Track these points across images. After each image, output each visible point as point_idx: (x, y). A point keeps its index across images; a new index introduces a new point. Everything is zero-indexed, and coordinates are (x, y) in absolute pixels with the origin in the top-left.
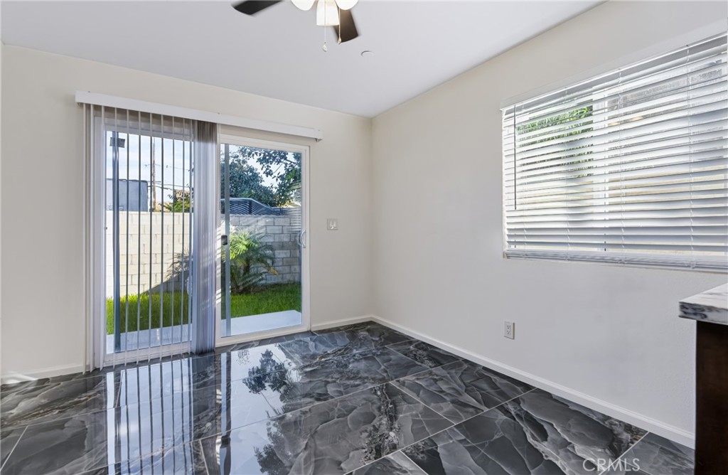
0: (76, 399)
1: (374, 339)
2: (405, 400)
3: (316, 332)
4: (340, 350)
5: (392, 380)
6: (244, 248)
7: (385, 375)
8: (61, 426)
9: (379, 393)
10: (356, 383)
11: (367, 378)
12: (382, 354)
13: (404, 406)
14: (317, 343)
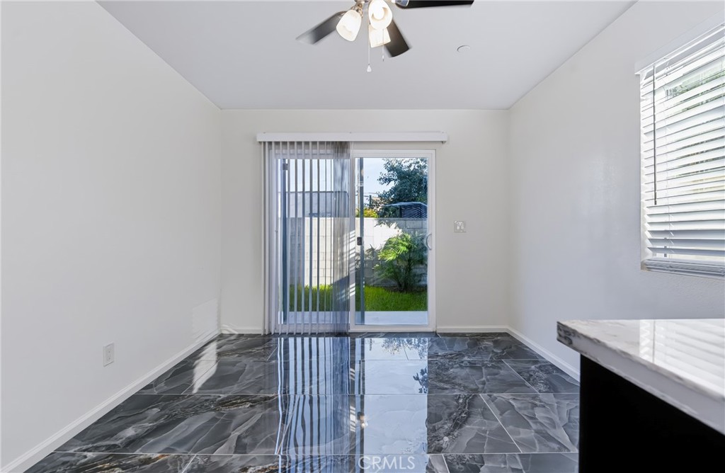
0: (250, 350)
1: (495, 350)
2: (483, 414)
3: (440, 334)
4: (451, 354)
5: (485, 393)
6: (405, 249)
7: (480, 386)
8: (234, 364)
9: (461, 401)
10: (445, 386)
11: (460, 385)
12: (493, 367)
13: (477, 420)
14: (434, 344)
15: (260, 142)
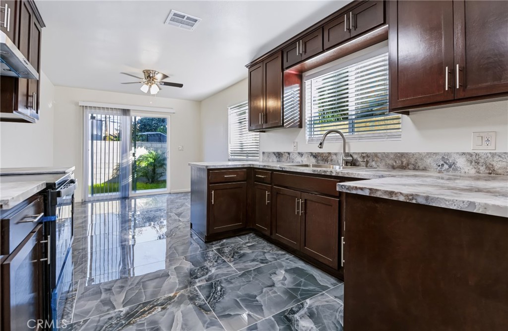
15: (81, 106)
